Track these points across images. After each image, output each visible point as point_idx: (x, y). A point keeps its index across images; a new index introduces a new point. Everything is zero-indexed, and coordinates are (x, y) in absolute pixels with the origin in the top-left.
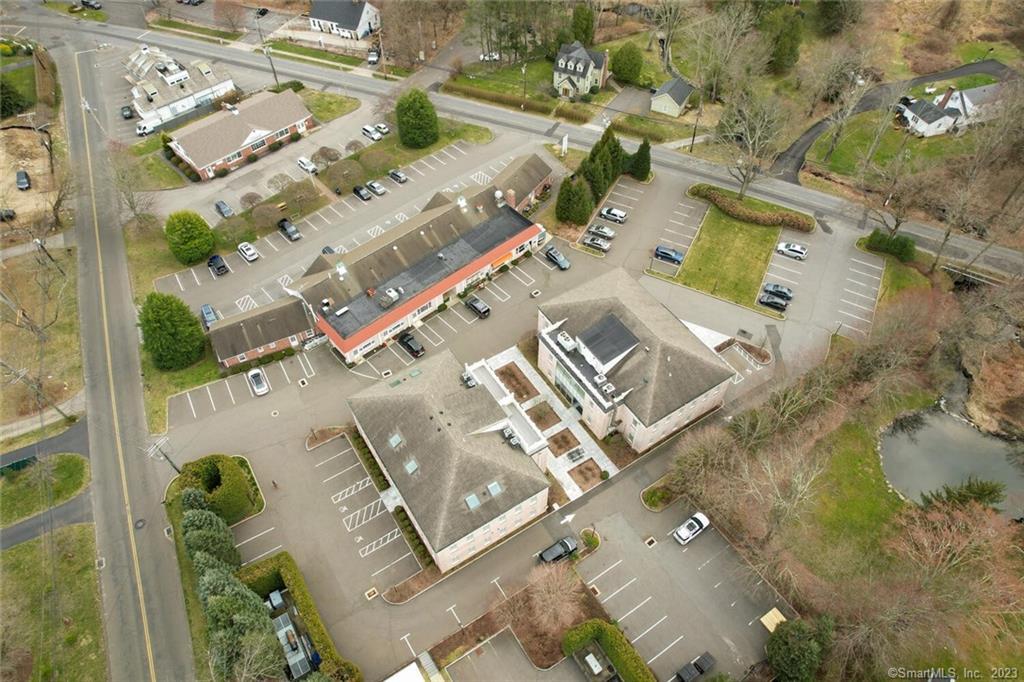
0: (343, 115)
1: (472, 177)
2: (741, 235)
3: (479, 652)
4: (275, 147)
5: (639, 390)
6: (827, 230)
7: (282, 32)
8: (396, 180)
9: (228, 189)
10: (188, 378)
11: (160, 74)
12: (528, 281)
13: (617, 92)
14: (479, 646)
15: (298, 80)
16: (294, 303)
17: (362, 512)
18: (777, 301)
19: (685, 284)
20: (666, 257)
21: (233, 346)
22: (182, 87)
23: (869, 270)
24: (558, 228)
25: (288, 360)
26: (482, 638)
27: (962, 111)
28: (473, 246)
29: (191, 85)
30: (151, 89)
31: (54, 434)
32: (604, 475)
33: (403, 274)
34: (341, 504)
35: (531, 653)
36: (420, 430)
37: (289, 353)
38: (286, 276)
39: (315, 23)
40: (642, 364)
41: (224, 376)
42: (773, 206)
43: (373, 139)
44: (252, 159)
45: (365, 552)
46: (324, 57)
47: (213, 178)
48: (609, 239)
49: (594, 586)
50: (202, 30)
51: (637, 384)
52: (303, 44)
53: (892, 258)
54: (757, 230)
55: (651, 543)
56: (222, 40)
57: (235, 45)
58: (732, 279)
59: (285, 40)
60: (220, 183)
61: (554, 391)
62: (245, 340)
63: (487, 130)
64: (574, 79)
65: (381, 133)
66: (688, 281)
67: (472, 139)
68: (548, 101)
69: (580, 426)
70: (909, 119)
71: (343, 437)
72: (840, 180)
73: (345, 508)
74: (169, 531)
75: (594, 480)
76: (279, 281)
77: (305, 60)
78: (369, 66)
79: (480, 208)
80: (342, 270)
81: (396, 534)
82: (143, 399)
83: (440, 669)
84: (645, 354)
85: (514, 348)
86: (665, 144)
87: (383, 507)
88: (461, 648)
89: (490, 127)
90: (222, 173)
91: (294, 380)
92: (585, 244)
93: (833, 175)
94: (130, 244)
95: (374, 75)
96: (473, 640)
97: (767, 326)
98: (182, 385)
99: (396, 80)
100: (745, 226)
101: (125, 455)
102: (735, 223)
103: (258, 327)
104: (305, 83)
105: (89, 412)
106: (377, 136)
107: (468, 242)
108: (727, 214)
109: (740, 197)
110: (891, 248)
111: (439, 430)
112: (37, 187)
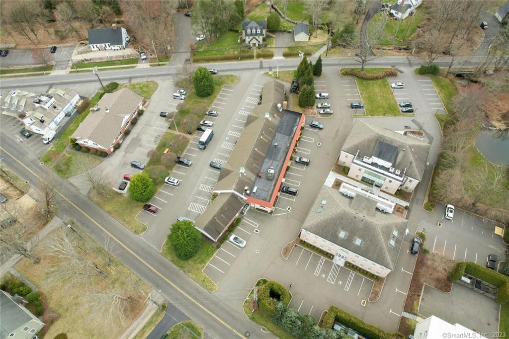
0: (154, 92)
1: (246, 101)
2: (375, 86)
3: (423, 300)
4: (134, 122)
5: (409, 167)
6: (401, 72)
7: (76, 57)
8: (213, 116)
9: (128, 153)
10: (203, 257)
11: (37, 105)
12: (312, 140)
13: (274, 38)
14: (421, 297)
15: (113, 81)
16: (231, 196)
17: (332, 273)
18: (409, 109)
19: (371, 116)
20: (357, 107)
21: (216, 231)
22: (55, 107)
23: (427, 83)
24: (305, 111)
25: (241, 224)
26: (419, 294)
27: (412, 5)
28: (284, 134)
29: (59, 105)
30: (39, 115)
31: (160, 319)
32: (406, 208)
33: (266, 160)
34: (321, 274)
35: (441, 289)
36: (352, 225)
37: (238, 221)
38: (201, 185)
39: (94, 47)
40: (405, 156)
41: (218, 247)
42: (375, 69)
43: (181, 99)
44: (127, 133)
45: (347, 288)
46: (115, 64)
47: (114, 151)
48: (328, 108)
49: (435, 252)
50: (26, 70)
51: (407, 165)
52: (97, 61)
53: (430, 75)
54: (379, 82)
55: (440, 225)
56: (45, 72)
57: (54, 73)
58: (386, 106)
59: (83, 61)
60: (120, 153)
61: (362, 183)
62: (220, 225)
63: (232, 75)
64: (257, 37)
65: (183, 94)
66: (372, 114)
67: (230, 82)
68: (248, 52)
69: (382, 193)
70: (394, 13)
71: (296, 246)
72: (387, 49)
73: (324, 275)
74: (264, 329)
75: (404, 211)
76: (200, 189)
77: (105, 69)
78: (144, 61)
79: (275, 115)
80: (243, 170)
81: (353, 274)
82: (190, 278)
83: (416, 315)
84: (403, 152)
85: (331, 172)
86: (313, 56)
87: (338, 266)
88: (415, 302)
89: (232, 73)
90: (117, 147)
91: (252, 232)
92: (321, 114)
93: (384, 47)
94: (102, 205)
95: (150, 65)
96: (416, 297)
97: (412, 121)
98: (203, 261)
99: (165, 64)
100: (374, 82)
101: (208, 308)
102: (369, 82)
103: (222, 215)
104: (117, 82)
105: (168, 298)
106: (183, 97)
107: (280, 133)
108: (364, 79)
109: (362, 69)
110: (429, 71)
111: (362, 221)
112: (11, 198)
